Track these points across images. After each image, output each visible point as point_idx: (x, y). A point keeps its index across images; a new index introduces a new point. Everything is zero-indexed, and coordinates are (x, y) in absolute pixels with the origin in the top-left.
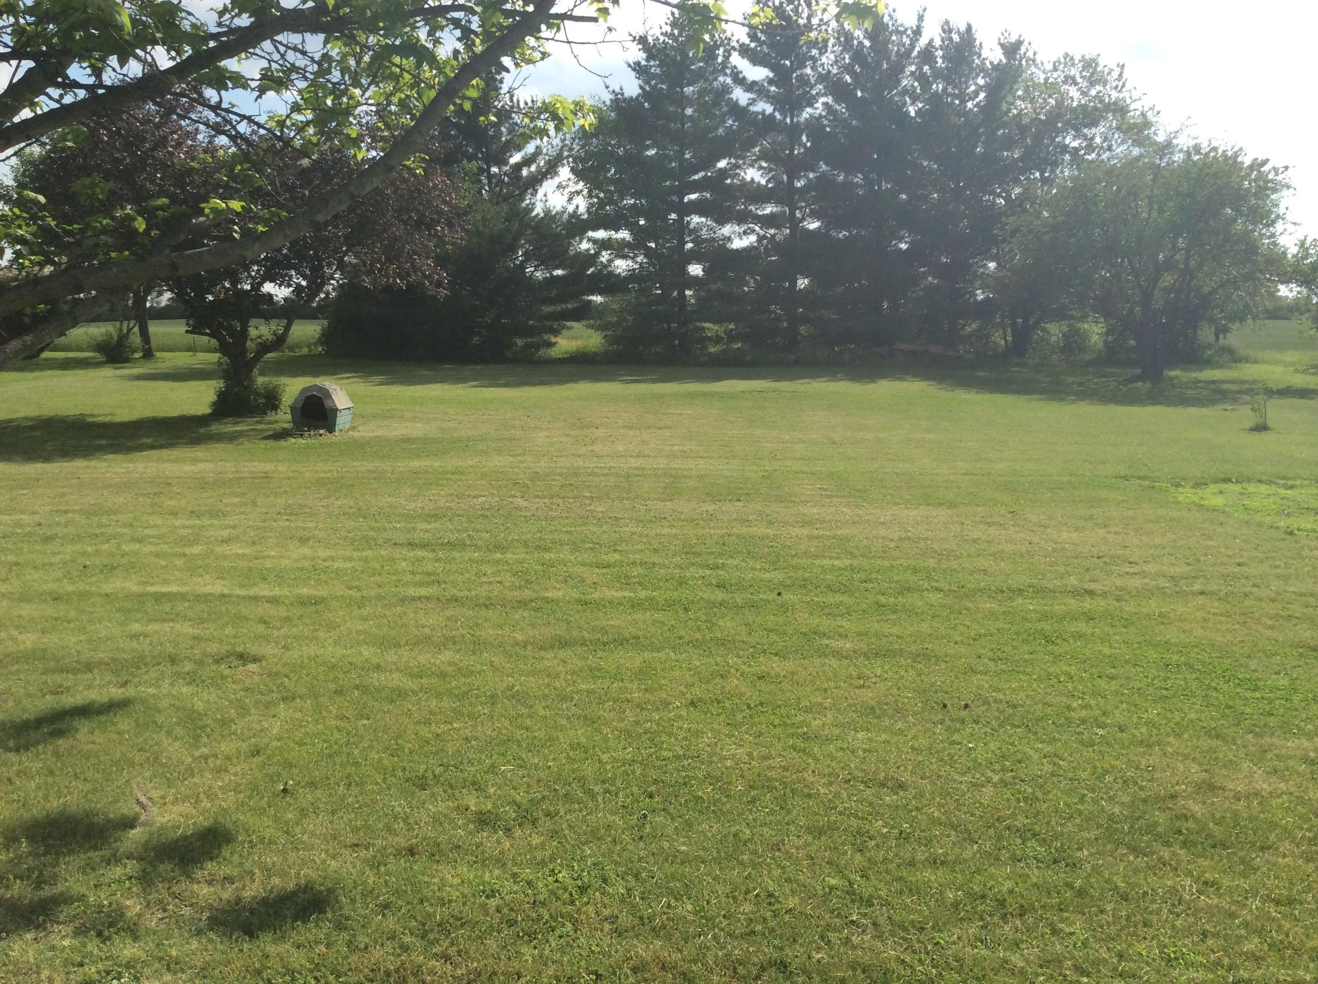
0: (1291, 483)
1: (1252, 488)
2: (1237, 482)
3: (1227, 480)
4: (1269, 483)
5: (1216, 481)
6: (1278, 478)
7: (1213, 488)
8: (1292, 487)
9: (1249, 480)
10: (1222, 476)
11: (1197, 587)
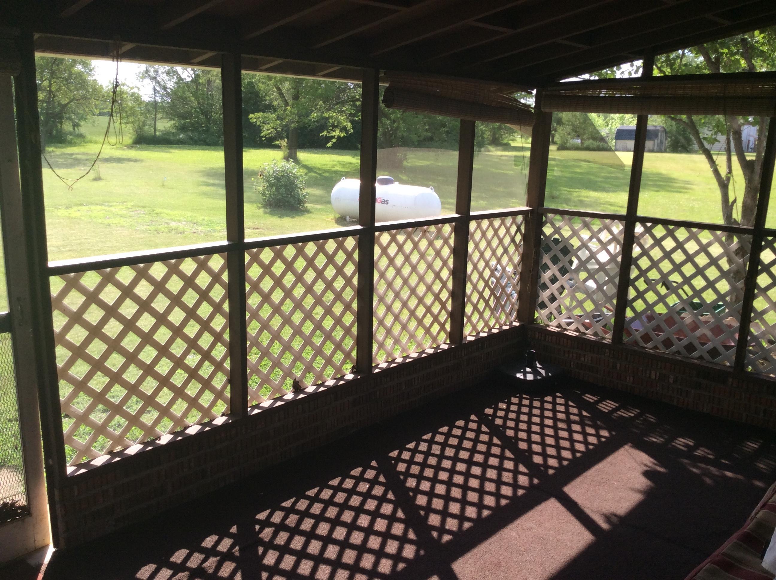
0: (110, 204)
1: (93, 207)
2: (86, 205)
3: (81, 205)
4: (101, 205)
5: (77, 205)
6: (105, 202)
7: (75, 208)
8: (111, 206)
9: (91, 204)
10: (79, 203)
11: (67, 249)
